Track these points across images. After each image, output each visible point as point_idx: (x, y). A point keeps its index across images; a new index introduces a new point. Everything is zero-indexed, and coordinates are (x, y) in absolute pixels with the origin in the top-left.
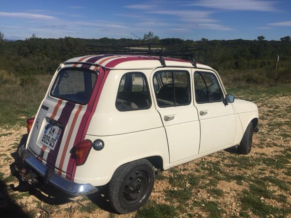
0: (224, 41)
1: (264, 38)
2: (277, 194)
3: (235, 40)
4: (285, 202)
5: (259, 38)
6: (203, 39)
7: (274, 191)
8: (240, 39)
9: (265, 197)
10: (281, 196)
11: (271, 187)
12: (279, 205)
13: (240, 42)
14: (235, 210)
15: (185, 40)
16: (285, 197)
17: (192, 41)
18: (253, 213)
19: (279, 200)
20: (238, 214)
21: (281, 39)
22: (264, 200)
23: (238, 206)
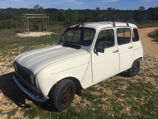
0: (80, 10)
1: (99, 8)
2: (98, 88)
3: (85, 10)
4: (102, 92)
5: (97, 8)
6: (69, 9)
7: (97, 88)
8: (88, 9)
9: (93, 91)
10: (100, 89)
11: (96, 86)
12: (99, 94)
13: (88, 11)
14: (78, 101)
15: (59, 9)
16: (102, 90)
17: (63, 10)
18: (87, 100)
19: (99, 92)
20: (80, 102)
21: (107, 9)
22: (92, 93)
23: (80, 98)
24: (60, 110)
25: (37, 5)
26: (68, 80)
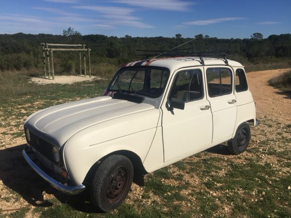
0: (146, 38)
1: (181, 36)
2: (176, 174)
3: (157, 37)
4: (181, 180)
5: (176, 35)
6: (127, 36)
7: (174, 172)
8: (161, 37)
9: (165, 178)
10: (179, 175)
11: (172, 169)
12: (176, 183)
13: (160, 39)
14: (139, 194)
16: (183, 176)
17: (116, 37)
18: (154, 194)
19: (176, 179)
20: (141, 197)
21: (196, 36)
22: (164, 181)
23: (141, 191)
24: (104, 210)
25: (69, 29)
26: (121, 157)
